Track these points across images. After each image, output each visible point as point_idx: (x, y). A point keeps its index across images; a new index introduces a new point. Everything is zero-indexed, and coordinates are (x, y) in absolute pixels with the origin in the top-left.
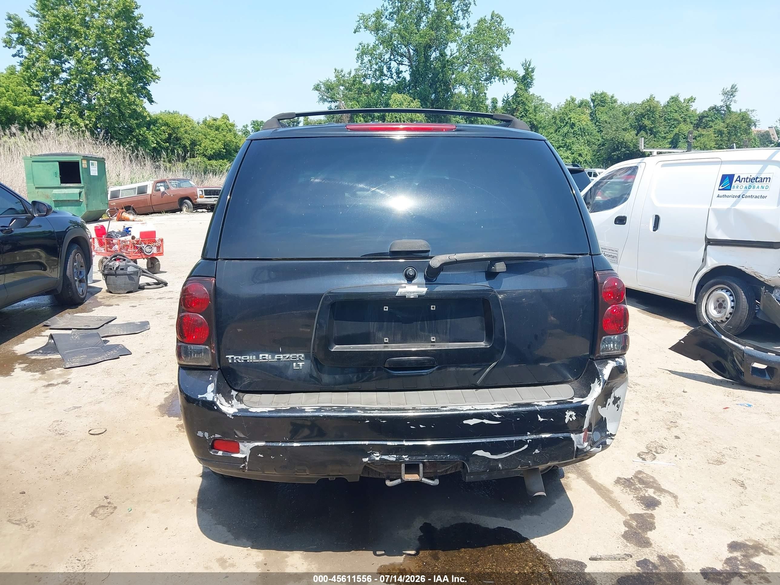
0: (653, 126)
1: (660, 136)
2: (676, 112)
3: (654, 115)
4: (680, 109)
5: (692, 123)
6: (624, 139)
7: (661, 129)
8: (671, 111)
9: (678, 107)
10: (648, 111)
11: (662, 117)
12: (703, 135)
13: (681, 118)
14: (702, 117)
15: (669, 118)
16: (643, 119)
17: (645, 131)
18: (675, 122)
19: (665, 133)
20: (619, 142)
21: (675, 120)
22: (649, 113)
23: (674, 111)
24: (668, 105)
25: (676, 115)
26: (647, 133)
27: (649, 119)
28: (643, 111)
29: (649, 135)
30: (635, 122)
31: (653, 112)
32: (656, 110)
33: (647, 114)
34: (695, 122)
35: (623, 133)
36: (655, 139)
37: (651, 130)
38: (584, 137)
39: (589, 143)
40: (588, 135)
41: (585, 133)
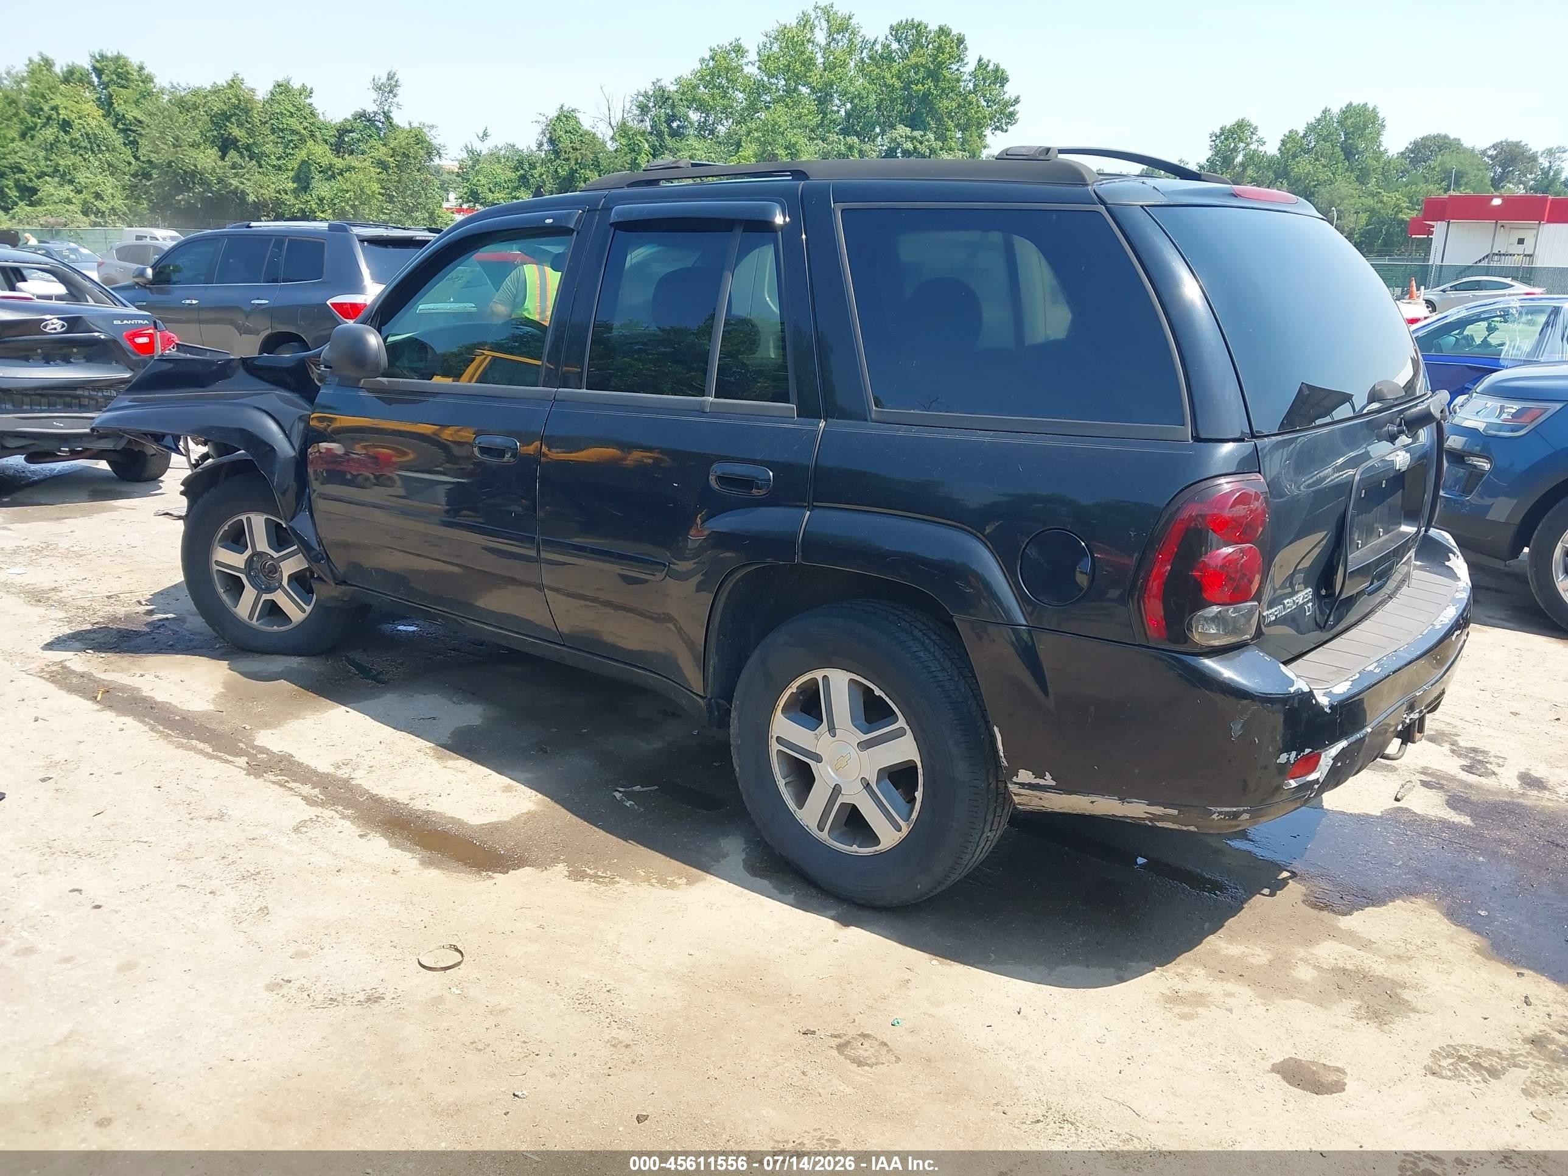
0: (251, 141)
1: (269, 165)
2: (292, 115)
3: (250, 117)
4: (298, 109)
5: (326, 141)
6: (196, 166)
7: (269, 148)
8: (282, 113)
9: (294, 105)
10: (237, 107)
11: (266, 122)
12: (354, 168)
13: (305, 129)
14: (343, 131)
15: (281, 126)
16: (227, 124)
17: (237, 149)
18: (295, 138)
19: (278, 159)
20: (185, 172)
21: (294, 132)
22: (237, 112)
23: (288, 114)
24: (272, 99)
25: (293, 122)
26: (242, 156)
27: (240, 125)
28: (225, 108)
29: (247, 159)
30: (213, 131)
31: (247, 111)
32: (252, 108)
33: (235, 114)
34: (333, 140)
35: (193, 153)
36: (260, 170)
37: (248, 148)
38: (100, 156)
39: (112, 167)
40: (108, 150)
41: (98, 146)
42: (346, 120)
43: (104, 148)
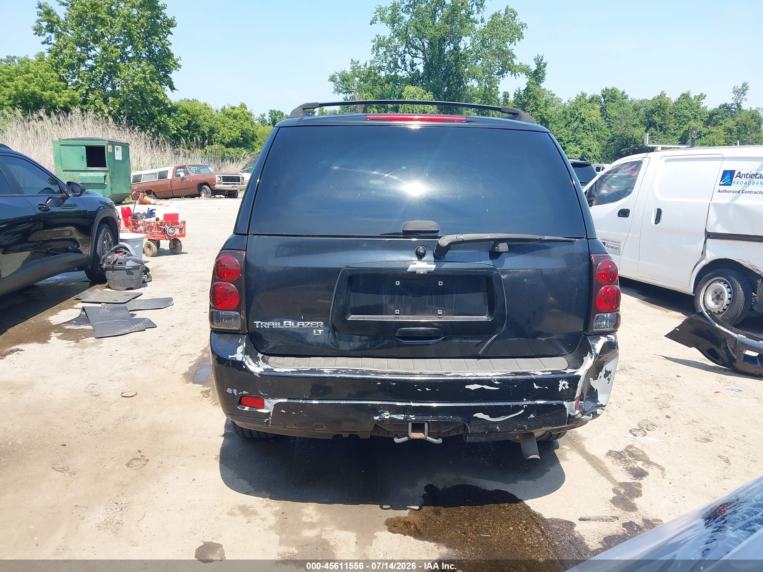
0: (663, 122)
1: (669, 133)
2: (687, 108)
3: (665, 111)
4: (691, 106)
5: (702, 120)
6: (633, 136)
7: (671, 125)
8: (681, 108)
9: (689, 104)
10: (658, 107)
11: (672, 113)
12: (713, 132)
13: (692, 115)
14: (712, 114)
15: (679, 115)
16: (653, 115)
17: (655, 127)
18: (685, 119)
19: (675, 130)
20: (628, 139)
21: (686, 117)
22: (659, 109)
23: (685, 108)
24: (678, 102)
25: (687, 113)
26: (656, 130)
27: (659, 115)
28: (653, 108)
29: (659, 131)
30: (645, 119)
31: (664, 109)
32: (667, 107)
33: (658, 110)
34: (706, 119)
35: (633, 129)
36: (665, 136)
37: (661, 126)
38: (594, 133)
39: (598, 138)
40: (598, 130)
41: (594, 128)
42: (715, 109)
43: (596, 129)
